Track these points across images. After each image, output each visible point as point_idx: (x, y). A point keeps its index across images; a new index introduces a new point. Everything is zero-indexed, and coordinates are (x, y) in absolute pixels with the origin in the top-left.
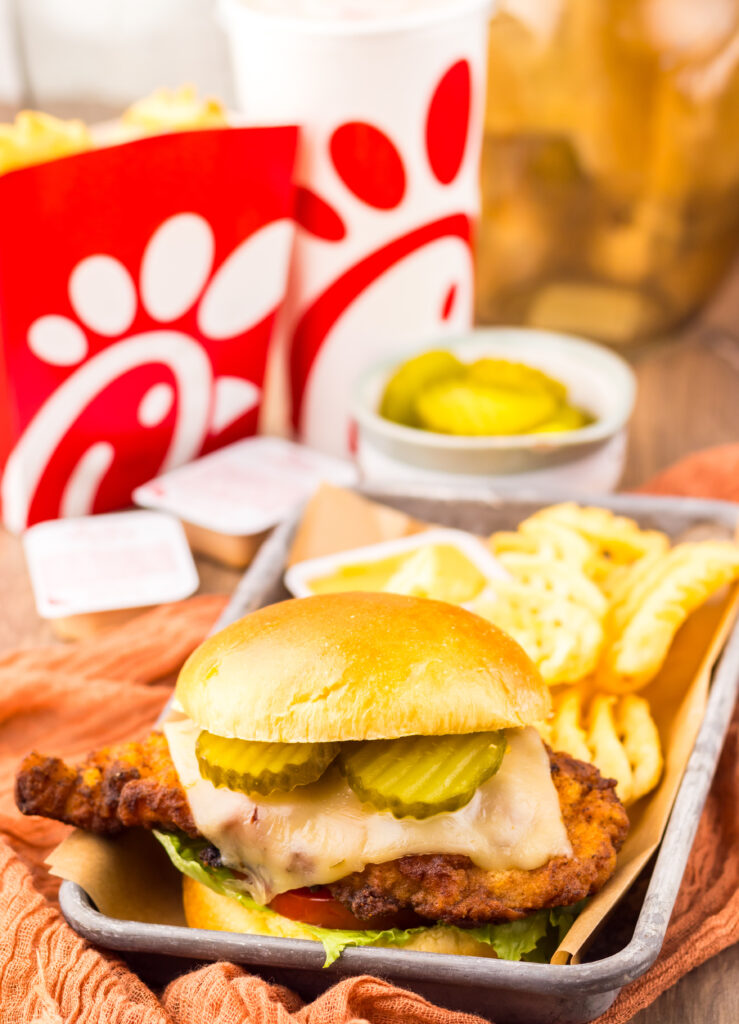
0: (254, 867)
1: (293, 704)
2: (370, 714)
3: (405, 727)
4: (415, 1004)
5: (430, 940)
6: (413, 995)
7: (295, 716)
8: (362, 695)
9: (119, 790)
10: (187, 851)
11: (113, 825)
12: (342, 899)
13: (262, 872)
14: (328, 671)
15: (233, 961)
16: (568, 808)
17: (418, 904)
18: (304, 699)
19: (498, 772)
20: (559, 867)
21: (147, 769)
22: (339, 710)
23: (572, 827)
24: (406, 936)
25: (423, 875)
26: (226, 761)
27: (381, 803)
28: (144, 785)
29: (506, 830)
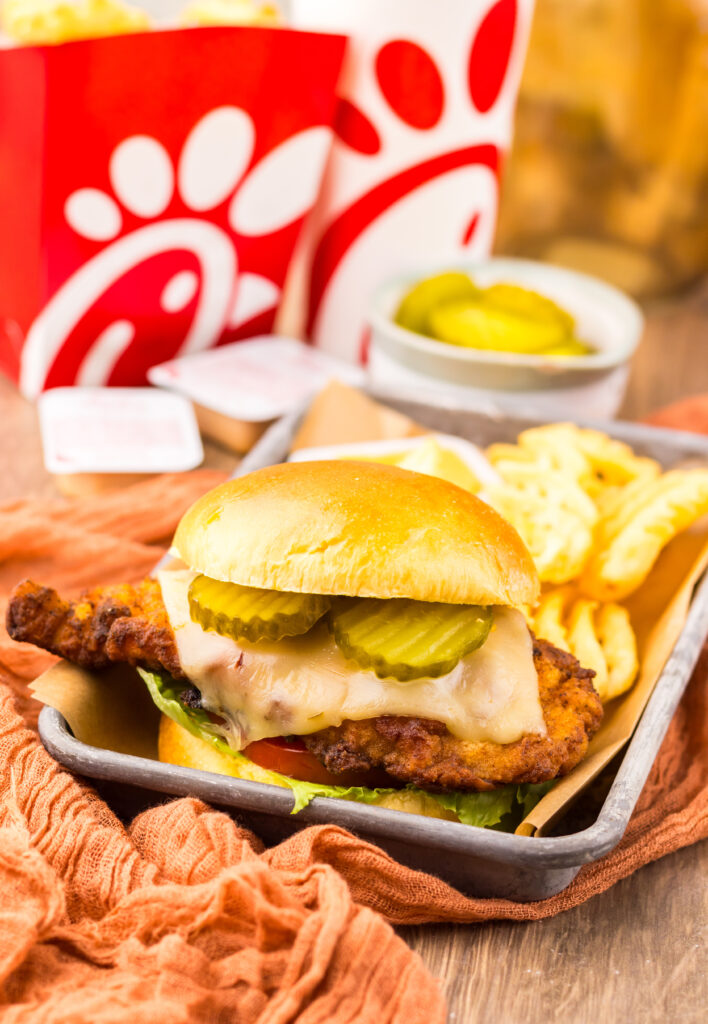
0: (234, 713)
1: (290, 554)
2: (364, 571)
3: (398, 588)
4: (378, 858)
5: (397, 802)
6: (376, 849)
7: (291, 566)
8: (359, 552)
9: (109, 626)
10: (168, 692)
11: (100, 659)
12: (316, 752)
13: (240, 717)
14: (328, 527)
15: (202, 799)
16: (546, 692)
17: (390, 765)
18: (302, 550)
19: (483, 647)
20: (532, 745)
21: (138, 609)
22: (335, 564)
23: (548, 709)
24: (374, 795)
25: (399, 736)
26: (217, 604)
27: (365, 662)
28: (133, 623)
29: (484, 703)
